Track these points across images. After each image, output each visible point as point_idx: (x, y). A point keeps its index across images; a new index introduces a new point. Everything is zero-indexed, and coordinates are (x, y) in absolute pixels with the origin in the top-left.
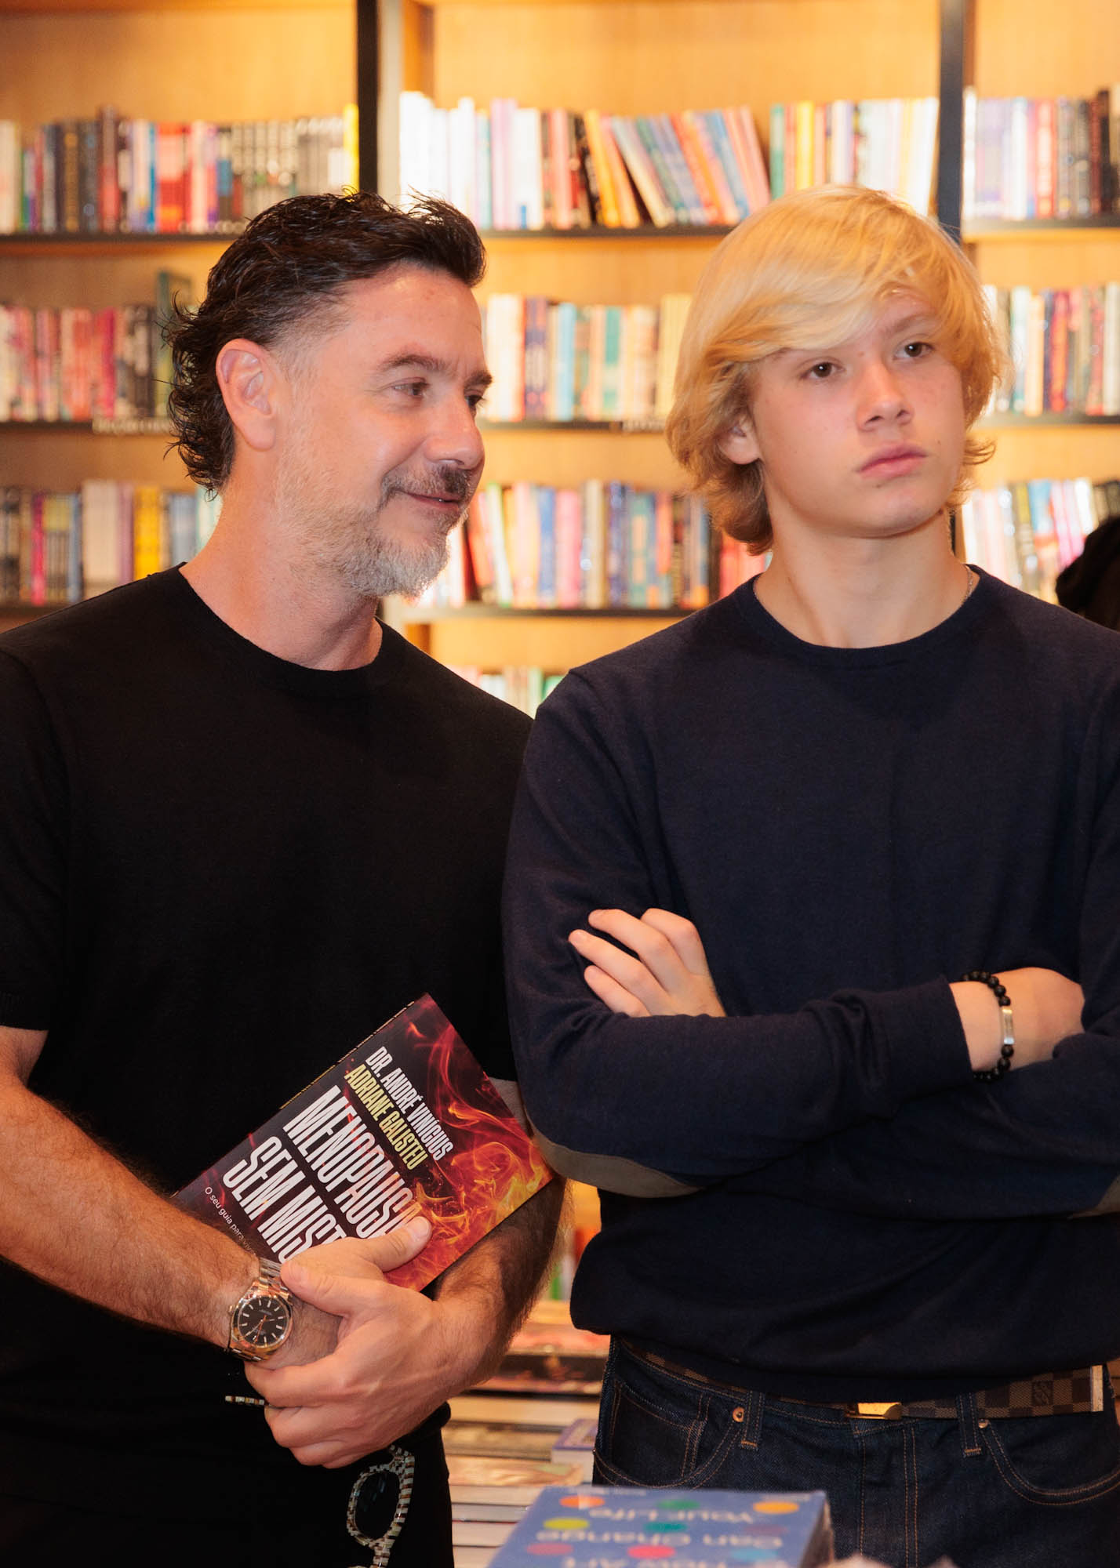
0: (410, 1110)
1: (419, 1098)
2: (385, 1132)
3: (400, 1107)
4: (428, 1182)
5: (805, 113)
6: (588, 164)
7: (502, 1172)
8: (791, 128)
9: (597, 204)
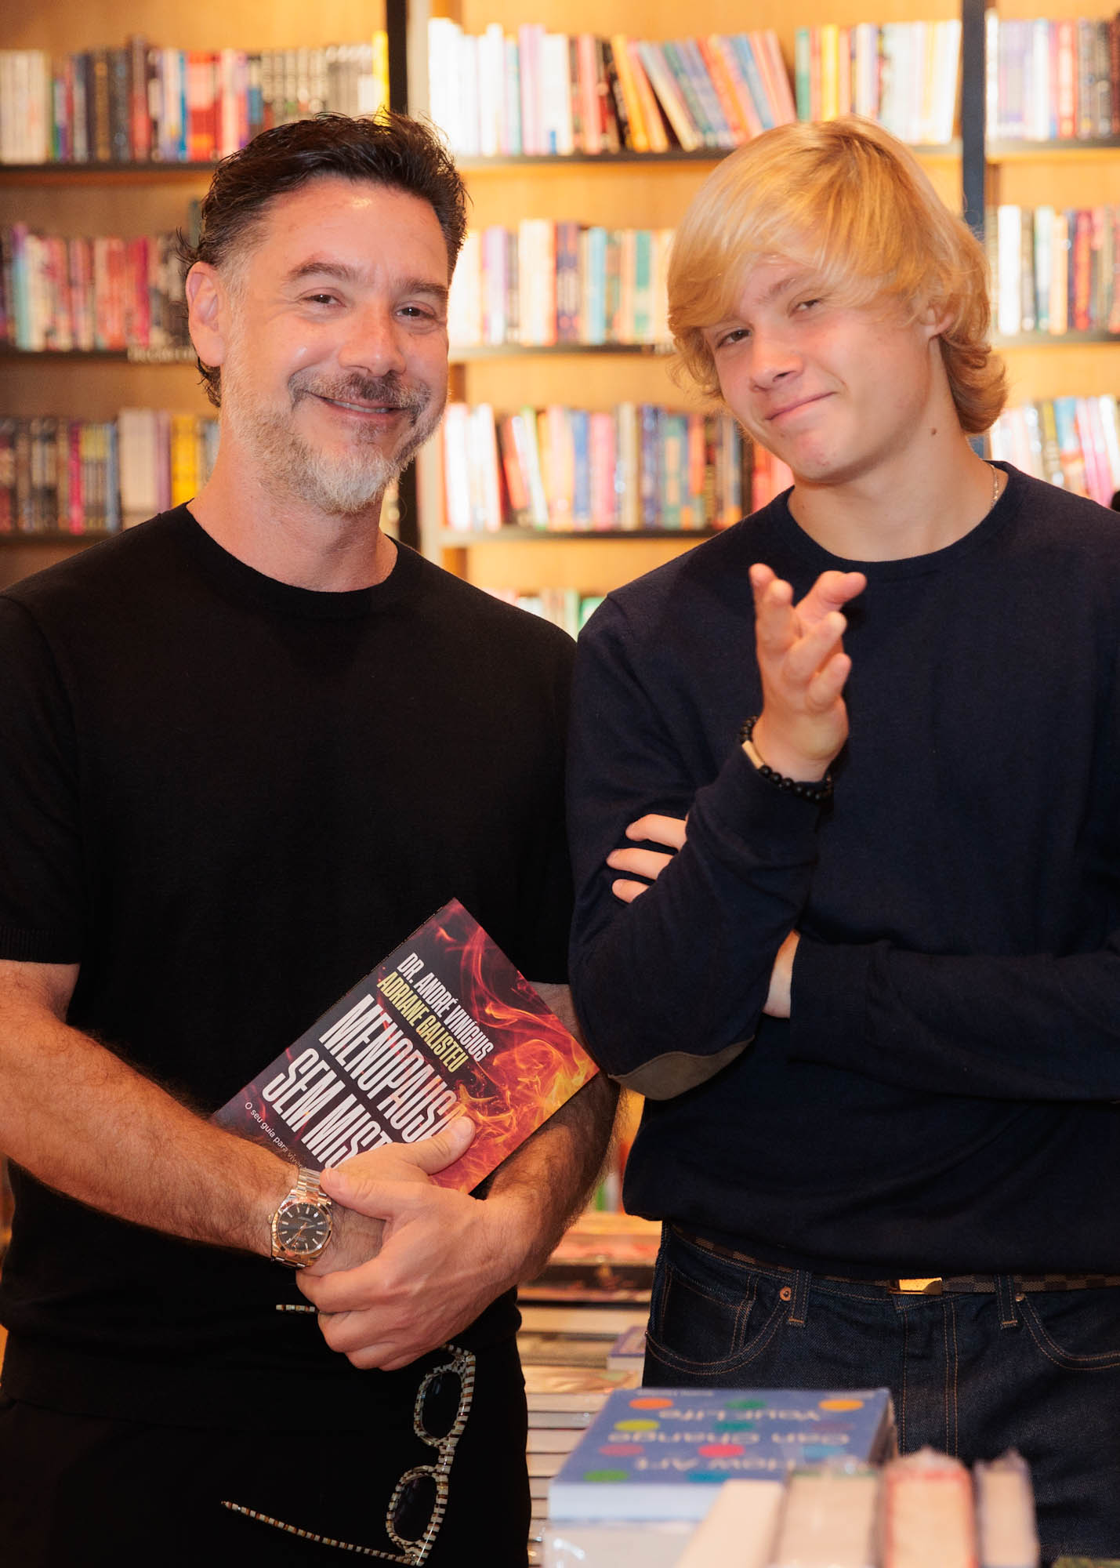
0: (446, 1014)
1: (455, 1001)
2: (422, 1036)
3: (435, 1011)
4: (471, 1083)
5: (830, 36)
6: (616, 90)
7: (545, 1068)
8: (817, 52)
9: (626, 128)
